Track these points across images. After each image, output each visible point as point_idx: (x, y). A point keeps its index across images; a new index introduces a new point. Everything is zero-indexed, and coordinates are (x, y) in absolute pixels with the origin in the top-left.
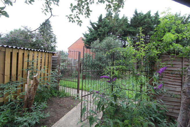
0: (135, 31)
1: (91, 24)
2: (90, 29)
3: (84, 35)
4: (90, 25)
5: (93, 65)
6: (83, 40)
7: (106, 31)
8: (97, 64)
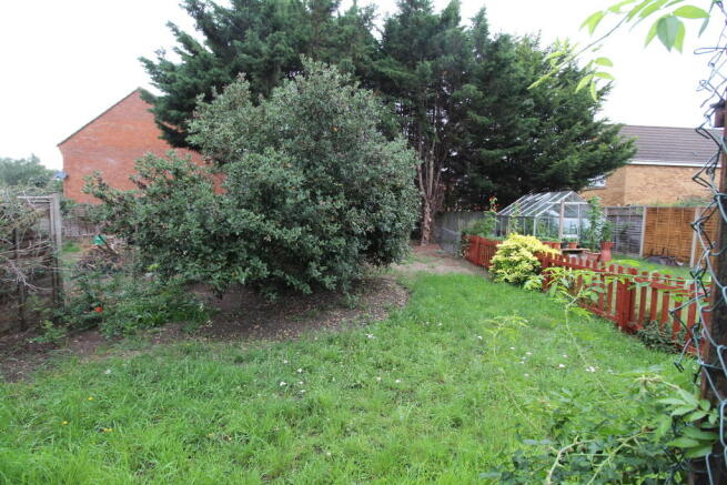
0: (405, 74)
1: (189, 10)
2: (187, 41)
3: (150, 66)
4: (185, 11)
5: (220, 242)
6: (147, 97)
7: (282, 53)
8: (248, 234)
